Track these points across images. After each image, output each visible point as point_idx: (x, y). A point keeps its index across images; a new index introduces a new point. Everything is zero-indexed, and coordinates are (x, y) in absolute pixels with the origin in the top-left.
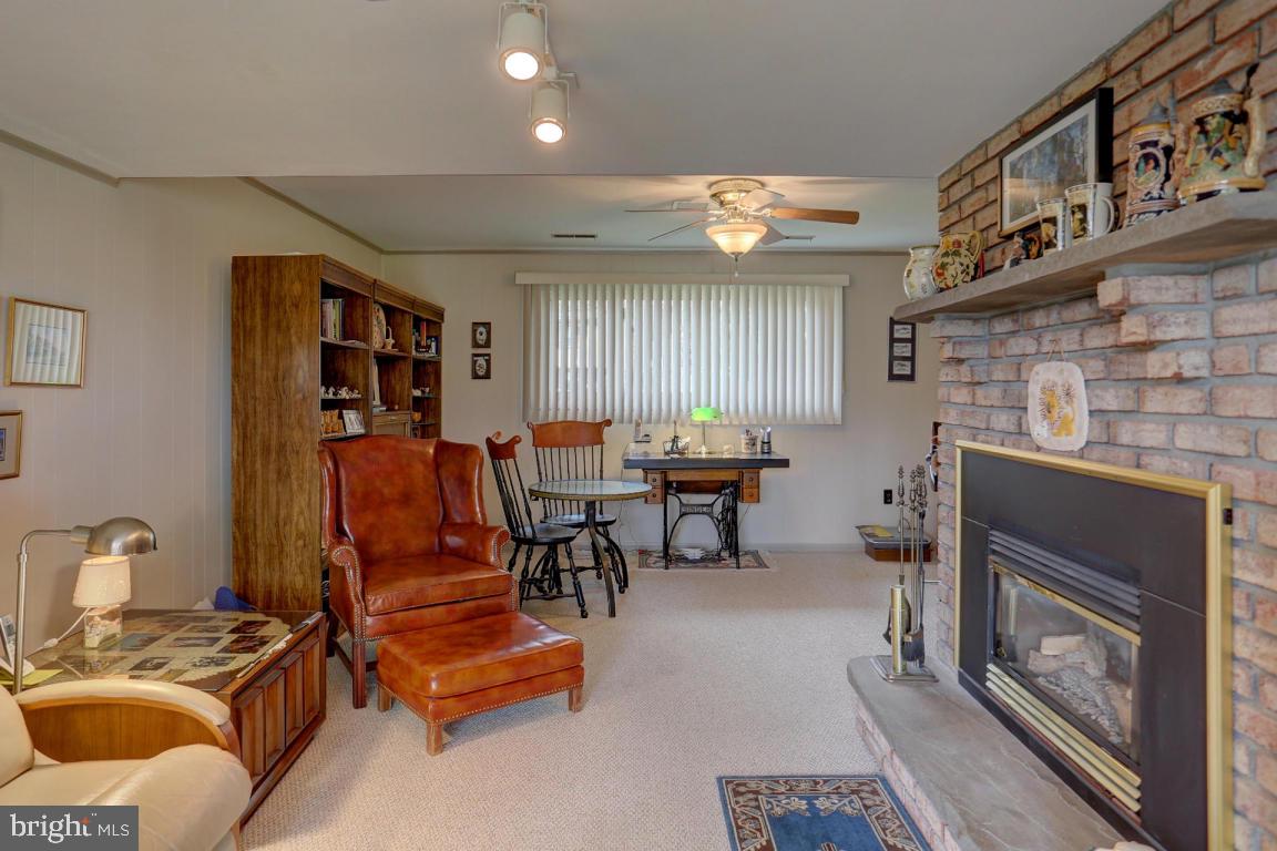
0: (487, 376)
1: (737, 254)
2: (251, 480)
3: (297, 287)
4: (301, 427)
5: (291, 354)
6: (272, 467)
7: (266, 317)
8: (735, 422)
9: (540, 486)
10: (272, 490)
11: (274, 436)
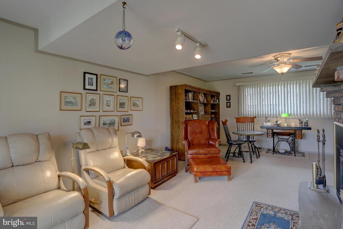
0: (230, 107)
1: (282, 73)
2: (173, 127)
3: (180, 91)
4: (182, 118)
5: (180, 104)
6: (177, 125)
7: (175, 97)
8: (297, 117)
9: (238, 132)
10: (177, 130)
11: (177, 119)
